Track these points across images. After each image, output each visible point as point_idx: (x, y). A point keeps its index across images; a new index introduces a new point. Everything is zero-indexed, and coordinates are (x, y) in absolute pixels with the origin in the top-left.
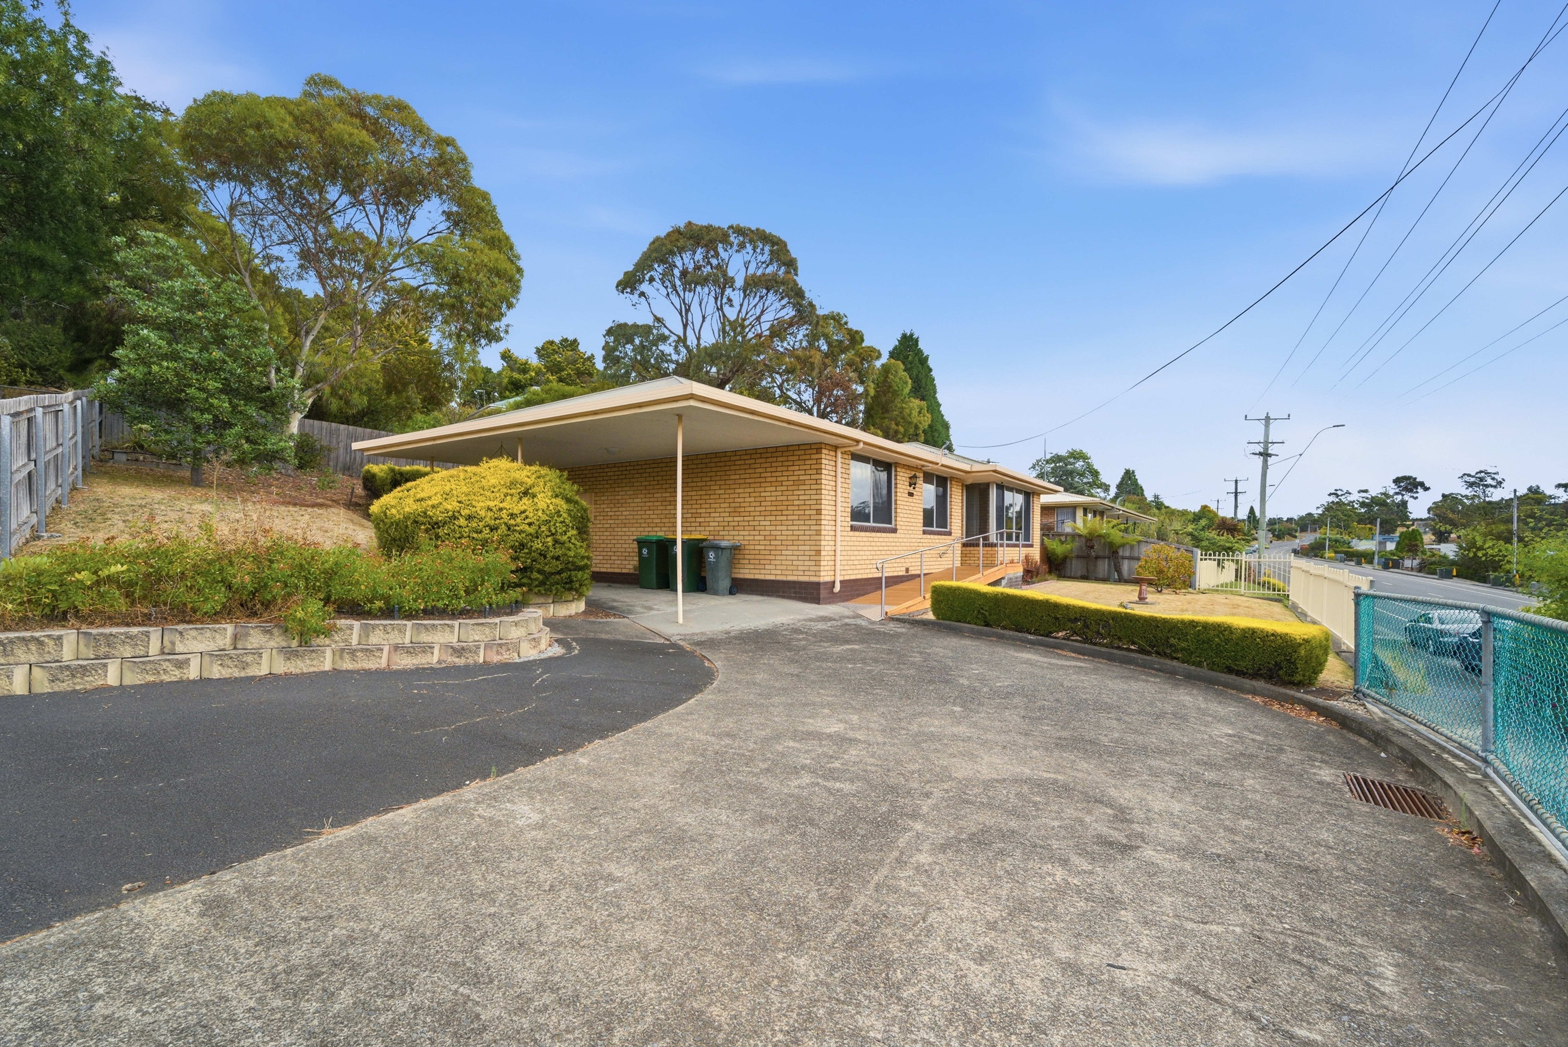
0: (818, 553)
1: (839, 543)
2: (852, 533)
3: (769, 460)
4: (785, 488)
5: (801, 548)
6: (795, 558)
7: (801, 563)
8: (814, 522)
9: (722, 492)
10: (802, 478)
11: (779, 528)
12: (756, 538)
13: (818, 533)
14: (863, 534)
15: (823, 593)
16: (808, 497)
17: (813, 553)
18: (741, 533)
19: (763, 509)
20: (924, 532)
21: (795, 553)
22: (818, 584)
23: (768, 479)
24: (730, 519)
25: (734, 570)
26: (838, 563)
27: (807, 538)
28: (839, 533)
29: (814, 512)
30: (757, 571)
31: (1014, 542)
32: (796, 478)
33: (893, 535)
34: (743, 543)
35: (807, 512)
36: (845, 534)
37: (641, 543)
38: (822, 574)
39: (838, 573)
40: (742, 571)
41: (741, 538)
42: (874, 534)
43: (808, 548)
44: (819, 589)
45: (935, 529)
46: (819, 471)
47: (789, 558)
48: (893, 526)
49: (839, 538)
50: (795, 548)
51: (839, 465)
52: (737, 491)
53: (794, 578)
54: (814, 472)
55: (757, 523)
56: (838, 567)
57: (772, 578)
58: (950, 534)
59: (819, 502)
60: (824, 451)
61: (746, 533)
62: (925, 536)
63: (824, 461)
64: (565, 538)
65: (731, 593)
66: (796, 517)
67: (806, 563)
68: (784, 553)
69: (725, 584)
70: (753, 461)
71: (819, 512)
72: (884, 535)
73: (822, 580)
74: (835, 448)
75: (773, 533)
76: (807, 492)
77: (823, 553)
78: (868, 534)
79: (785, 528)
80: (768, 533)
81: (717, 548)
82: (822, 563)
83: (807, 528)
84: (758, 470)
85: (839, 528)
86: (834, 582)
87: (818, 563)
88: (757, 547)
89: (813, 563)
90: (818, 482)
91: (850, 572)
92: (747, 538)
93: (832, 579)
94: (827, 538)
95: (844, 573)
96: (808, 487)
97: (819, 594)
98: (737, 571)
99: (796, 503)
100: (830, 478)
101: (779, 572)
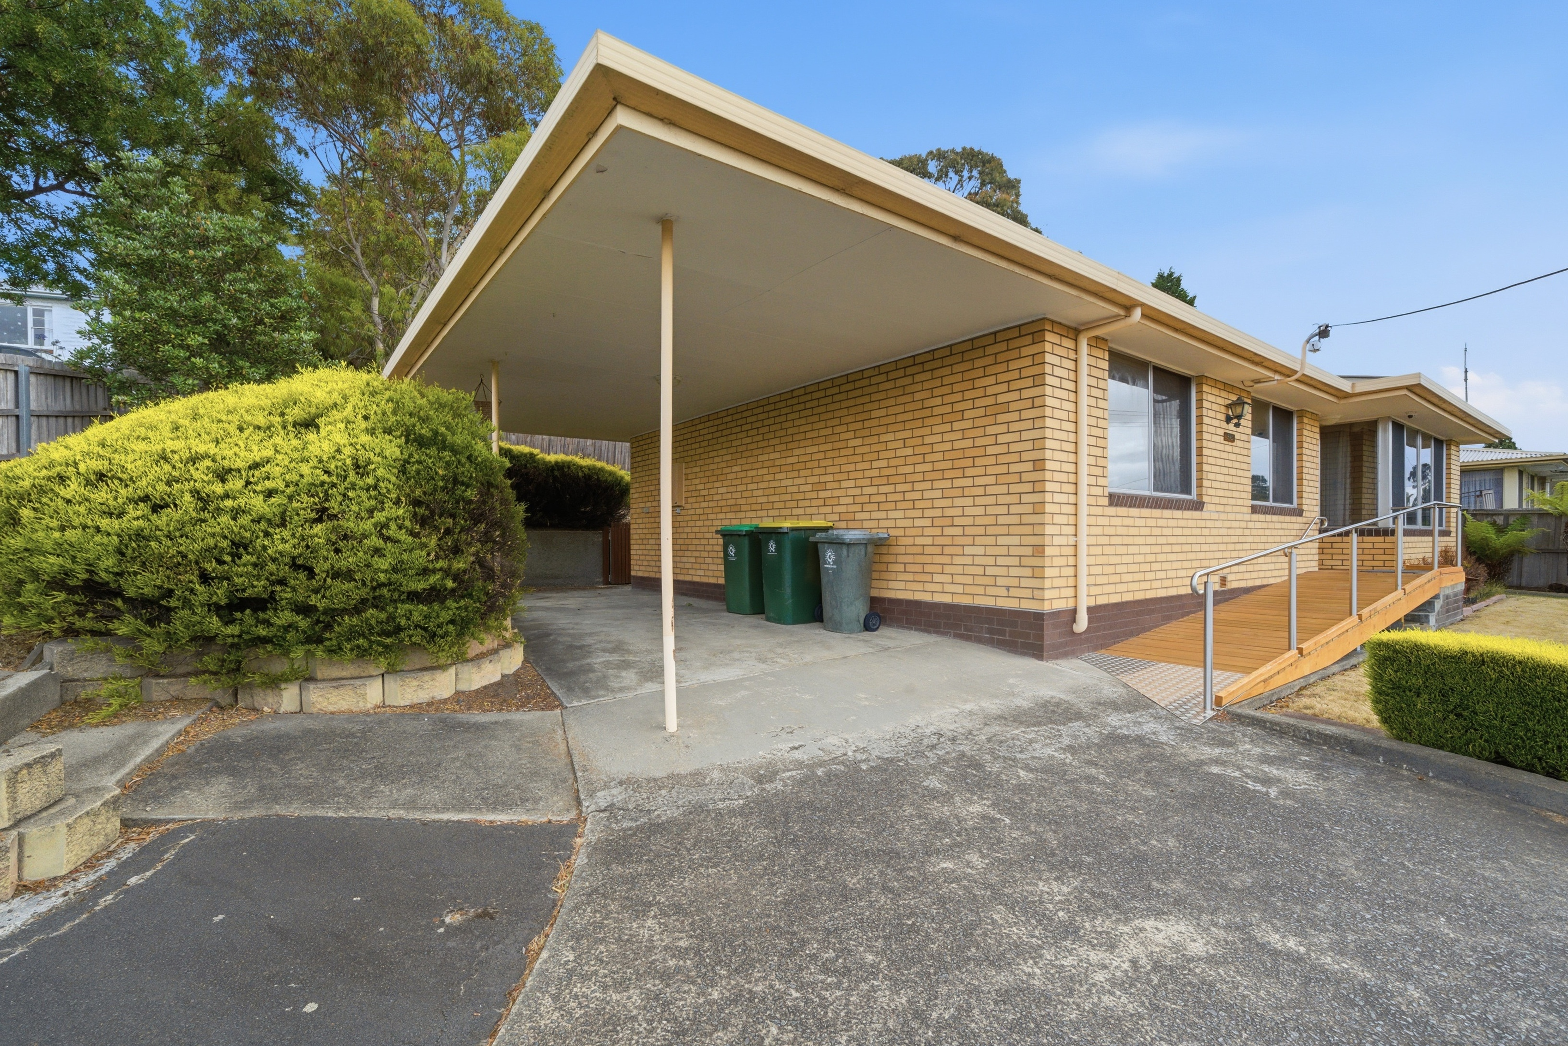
0: (1039, 550)
1: (1083, 530)
2: (1112, 510)
3: (937, 373)
4: (968, 424)
5: (1001, 540)
6: (990, 561)
7: (1003, 571)
8: (1028, 487)
9: (859, 442)
10: (1001, 399)
11: (958, 502)
12: (918, 523)
13: (1038, 509)
14: (1134, 511)
15: (1051, 636)
16: (1015, 437)
17: (1029, 551)
18: (892, 514)
19: (929, 467)
20: (1255, 510)
21: (990, 550)
22: (1039, 616)
23: (936, 411)
24: (873, 490)
25: (875, 583)
26: (1083, 571)
27: (1015, 520)
28: (1084, 510)
29: (1029, 466)
30: (919, 586)
31: (1419, 526)
32: (990, 401)
33: (1196, 514)
34: (892, 532)
35: (1014, 468)
36: (1098, 511)
37: (728, 536)
38: (1048, 594)
39: (1083, 591)
40: (892, 585)
41: (891, 524)
42: (1157, 512)
43: (1015, 540)
44: (1041, 628)
45: (1270, 503)
46: (1039, 380)
47: (978, 561)
48: (1194, 496)
49: (1084, 520)
50: (991, 540)
51: (1084, 370)
52: (883, 438)
53: (989, 602)
54: (1029, 382)
55: (917, 495)
56: (1083, 580)
57: (947, 599)
58: (1299, 512)
59: (1038, 444)
60: (1049, 337)
61: (900, 514)
62: (1255, 517)
63: (1049, 358)
64: (368, 525)
65: (868, 626)
66: (991, 480)
67: (1014, 572)
68: (968, 550)
69: (858, 610)
70: (908, 380)
71: (1039, 465)
72: (1178, 514)
73: (1047, 607)
74: (1074, 332)
75: (949, 512)
76: (1014, 427)
77: (1048, 551)
78: (1146, 512)
79: (969, 501)
80: (938, 513)
81: (838, 543)
82: (1048, 572)
83: (1014, 499)
84: (918, 396)
85: (1084, 500)
86: (1074, 611)
87: (1038, 573)
88: (919, 541)
89: (1028, 572)
90: (1037, 403)
91: (1110, 589)
92: (900, 523)
93: (1071, 604)
94: (1058, 519)
95: (1095, 590)
96: (1015, 416)
97: (1041, 637)
98: (884, 584)
99: (990, 450)
100: (1064, 394)
101: (959, 589)
